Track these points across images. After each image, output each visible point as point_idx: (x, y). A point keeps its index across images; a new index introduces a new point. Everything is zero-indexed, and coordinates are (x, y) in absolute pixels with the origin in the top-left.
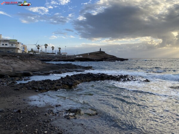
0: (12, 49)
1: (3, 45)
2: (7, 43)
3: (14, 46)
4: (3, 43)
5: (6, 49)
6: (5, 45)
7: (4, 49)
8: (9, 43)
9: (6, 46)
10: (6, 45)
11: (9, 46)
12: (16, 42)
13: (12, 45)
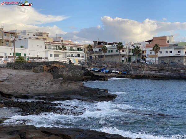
0: (179, 58)
1: (167, 52)
2: (172, 50)
4: (166, 50)
5: (171, 59)
6: (169, 52)
7: (168, 59)
8: (175, 49)
9: (171, 55)
10: (171, 52)
11: (175, 53)
12: (184, 47)
13: (179, 52)
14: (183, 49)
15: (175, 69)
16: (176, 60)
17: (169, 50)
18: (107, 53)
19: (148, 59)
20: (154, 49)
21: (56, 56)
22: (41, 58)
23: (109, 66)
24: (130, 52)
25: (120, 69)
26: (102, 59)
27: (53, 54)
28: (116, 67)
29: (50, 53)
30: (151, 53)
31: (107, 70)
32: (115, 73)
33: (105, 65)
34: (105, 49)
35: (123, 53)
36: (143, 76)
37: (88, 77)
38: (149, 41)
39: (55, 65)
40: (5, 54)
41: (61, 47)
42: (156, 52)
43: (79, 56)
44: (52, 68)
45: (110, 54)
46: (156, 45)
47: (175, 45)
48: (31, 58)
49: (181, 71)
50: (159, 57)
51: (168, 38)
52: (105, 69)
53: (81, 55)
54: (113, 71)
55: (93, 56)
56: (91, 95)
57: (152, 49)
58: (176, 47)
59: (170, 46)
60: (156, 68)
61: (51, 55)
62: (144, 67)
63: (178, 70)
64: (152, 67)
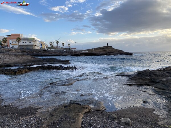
5: (26, 46)
8: (28, 41)
9: (26, 44)
11: (28, 43)
13: (30, 42)
14: (33, 41)
15: (31, 51)
17: (24, 41)
19: (11, 46)
30: (13, 42)
38: (8, 36)
42: (18, 42)
46: (18, 38)
57: (16, 40)
60: (20, 51)
62: (13, 50)
64: (18, 50)
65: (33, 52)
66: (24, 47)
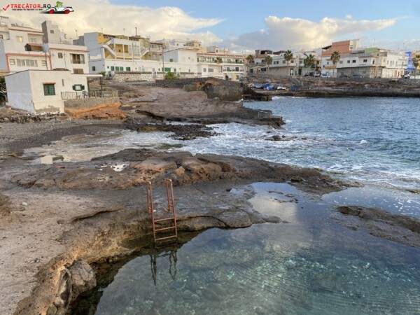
0: (364, 70)
1: (349, 62)
2: (356, 58)
3: (370, 63)
4: (348, 59)
5: (353, 70)
6: (351, 62)
7: (350, 71)
8: (360, 57)
9: (354, 65)
10: (354, 61)
11: (359, 63)
13: (365, 61)
14: (371, 56)
15: (357, 83)
16: (360, 73)
17: (352, 59)
18: (272, 65)
19: (323, 72)
20: (332, 58)
21: (211, 70)
22: (193, 73)
23: (274, 81)
24: (301, 62)
25: (288, 85)
26: (266, 72)
27: (207, 68)
28: (282, 82)
29: (203, 67)
30: (328, 63)
31: (272, 86)
32: (281, 89)
33: (269, 81)
34: (269, 60)
35: (291, 64)
36: (316, 93)
37: (248, 95)
38: (326, 48)
39: (210, 82)
40: (154, 69)
41: (215, 59)
42: (334, 62)
43: (237, 70)
44: (206, 86)
45: (276, 65)
46: (335, 53)
47: (361, 52)
48: (182, 73)
49: (366, 85)
50: (338, 69)
51: (351, 43)
52: (268, 85)
53: (240, 69)
54: (279, 88)
55: (255, 69)
56: (251, 118)
57: (330, 58)
58: (361, 55)
59: (354, 54)
60: (333, 82)
61: (205, 70)
62: (318, 82)
63: (361, 85)
64: (328, 82)
65: (363, 86)
66: (348, 73)
